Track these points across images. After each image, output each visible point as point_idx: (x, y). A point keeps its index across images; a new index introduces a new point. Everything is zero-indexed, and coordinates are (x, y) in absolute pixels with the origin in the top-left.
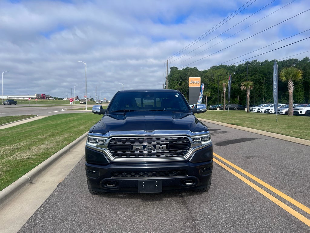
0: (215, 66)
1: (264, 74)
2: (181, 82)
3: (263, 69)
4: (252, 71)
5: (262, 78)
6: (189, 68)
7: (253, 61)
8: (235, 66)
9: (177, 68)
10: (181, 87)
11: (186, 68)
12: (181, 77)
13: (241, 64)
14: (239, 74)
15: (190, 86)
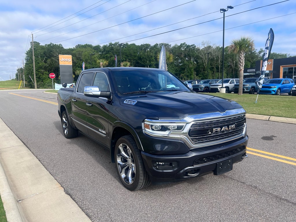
0: (80, 45)
1: (127, 56)
2: (46, 59)
3: (125, 51)
4: (117, 52)
5: (125, 59)
6: (53, 44)
7: (115, 43)
8: (100, 46)
9: (39, 44)
10: (47, 65)
11: (50, 45)
12: (45, 54)
13: (106, 45)
14: (105, 54)
15: (61, 63)
